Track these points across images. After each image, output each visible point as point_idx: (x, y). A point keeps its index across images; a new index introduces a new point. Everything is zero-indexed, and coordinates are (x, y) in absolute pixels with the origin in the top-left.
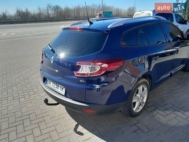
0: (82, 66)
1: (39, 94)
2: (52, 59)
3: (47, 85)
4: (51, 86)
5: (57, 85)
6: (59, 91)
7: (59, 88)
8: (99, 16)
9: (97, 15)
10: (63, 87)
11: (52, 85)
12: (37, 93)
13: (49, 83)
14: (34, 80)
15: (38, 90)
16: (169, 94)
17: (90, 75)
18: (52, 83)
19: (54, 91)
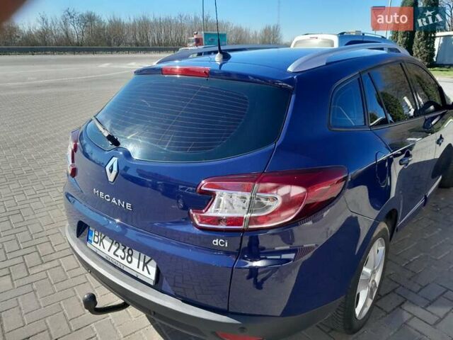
0: (218, 192)
1: (56, 263)
2: (112, 166)
3: (88, 244)
4: (106, 251)
5: (126, 250)
6: (135, 268)
7: (135, 261)
8: (195, 43)
9: (189, 41)
10: (148, 258)
11: (107, 248)
12: (49, 258)
13: (96, 239)
14: (37, 216)
15: (53, 249)
16: (422, 254)
17: (249, 224)
18: (107, 243)
19: (115, 266)
